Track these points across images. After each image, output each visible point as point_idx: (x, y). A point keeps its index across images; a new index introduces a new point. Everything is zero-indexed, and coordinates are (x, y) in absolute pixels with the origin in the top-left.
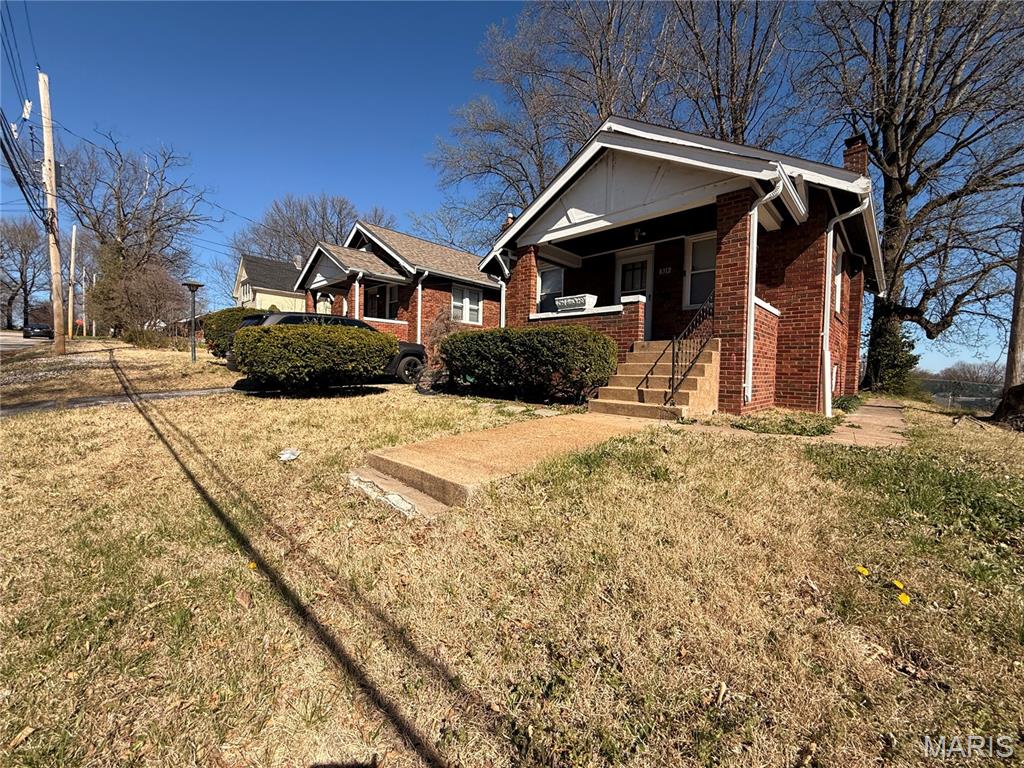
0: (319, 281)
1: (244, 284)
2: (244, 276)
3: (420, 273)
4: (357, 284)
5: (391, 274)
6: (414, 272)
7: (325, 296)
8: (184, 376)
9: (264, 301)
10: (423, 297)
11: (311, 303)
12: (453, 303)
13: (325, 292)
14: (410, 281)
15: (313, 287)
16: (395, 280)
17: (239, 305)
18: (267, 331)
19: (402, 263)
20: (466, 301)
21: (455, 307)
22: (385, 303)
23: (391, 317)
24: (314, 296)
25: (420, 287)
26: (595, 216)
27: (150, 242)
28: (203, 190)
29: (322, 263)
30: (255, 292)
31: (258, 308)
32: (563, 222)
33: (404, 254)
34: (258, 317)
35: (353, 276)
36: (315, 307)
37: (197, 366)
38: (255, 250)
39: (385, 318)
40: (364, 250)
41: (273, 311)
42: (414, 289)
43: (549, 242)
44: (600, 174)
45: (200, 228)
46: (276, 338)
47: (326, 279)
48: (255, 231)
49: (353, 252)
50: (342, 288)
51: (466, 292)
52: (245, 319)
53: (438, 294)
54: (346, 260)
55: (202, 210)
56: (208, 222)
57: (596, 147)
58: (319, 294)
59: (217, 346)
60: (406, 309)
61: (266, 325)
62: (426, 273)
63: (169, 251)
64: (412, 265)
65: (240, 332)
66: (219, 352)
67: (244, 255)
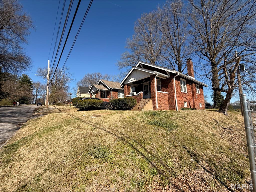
0: (93, 91)
1: (79, 92)
2: (79, 91)
3: (111, 89)
4: (99, 92)
5: (106, 89)
6: (110, 88)
7: (94, 94)
8: (69, 109)
9: (83, 95)
10: (112, 93)
11: (91, 96)
12: (118, 94)
13: (94, 93)
14: (109, 90)
15: (91, 92)
16: (107, 90)
17: (78, 97)
18: (82, 101)
19: (108, 87)
20: (121, 93)
21: (119, 95)
22: (105, 95)
23: (106, 97)
24: (92, 94)
25: (111, 91)
26: (134, 79)
27: (61, 85)
28: (72, 74)
29: (93, 88)
30: (81, 94)
31: (81, 97)
32: (130, 80)
33: (108, 85)
34: (81, 99)
35: (98, 90)
36: (92, 96)
37: (71, 108)
38: (81, 85)
39: (105, 98)
40: (101, 85)
41: (84, 97)
42: (110, 92)
43: (129, 83)
44: (135, 72)
45: (71, 81)
46: (84, 102)
47: (94, 91)
48: (81, 81)
49: (99, 85)
50: (96, 92)
51: (121, 92)
52: (79, 99)
53: (115, 92)
54: (97, 87)
55: (72, 78)
56: (73, 80)
57: (133, 68)
58: (93, 94)
59: (74, 104)
60: (109, 96)
61: (82, 100)
62: (112, 89)
63: (64, 87)
64: (109, 87)
65: (79, 101)
66: (74, 105)
67: (79, 86)
